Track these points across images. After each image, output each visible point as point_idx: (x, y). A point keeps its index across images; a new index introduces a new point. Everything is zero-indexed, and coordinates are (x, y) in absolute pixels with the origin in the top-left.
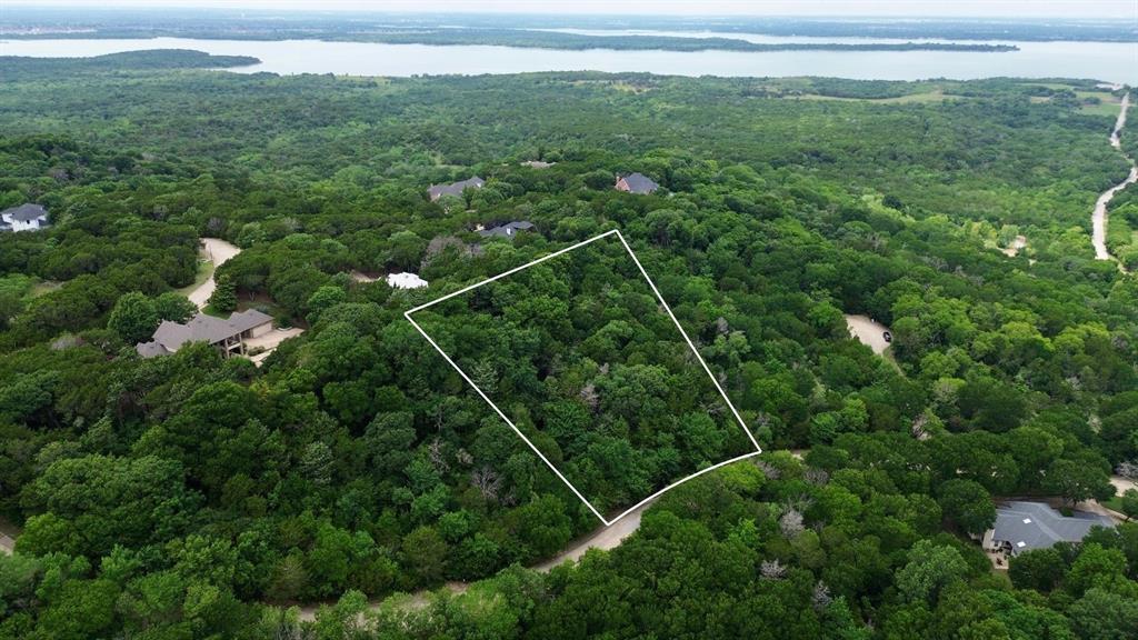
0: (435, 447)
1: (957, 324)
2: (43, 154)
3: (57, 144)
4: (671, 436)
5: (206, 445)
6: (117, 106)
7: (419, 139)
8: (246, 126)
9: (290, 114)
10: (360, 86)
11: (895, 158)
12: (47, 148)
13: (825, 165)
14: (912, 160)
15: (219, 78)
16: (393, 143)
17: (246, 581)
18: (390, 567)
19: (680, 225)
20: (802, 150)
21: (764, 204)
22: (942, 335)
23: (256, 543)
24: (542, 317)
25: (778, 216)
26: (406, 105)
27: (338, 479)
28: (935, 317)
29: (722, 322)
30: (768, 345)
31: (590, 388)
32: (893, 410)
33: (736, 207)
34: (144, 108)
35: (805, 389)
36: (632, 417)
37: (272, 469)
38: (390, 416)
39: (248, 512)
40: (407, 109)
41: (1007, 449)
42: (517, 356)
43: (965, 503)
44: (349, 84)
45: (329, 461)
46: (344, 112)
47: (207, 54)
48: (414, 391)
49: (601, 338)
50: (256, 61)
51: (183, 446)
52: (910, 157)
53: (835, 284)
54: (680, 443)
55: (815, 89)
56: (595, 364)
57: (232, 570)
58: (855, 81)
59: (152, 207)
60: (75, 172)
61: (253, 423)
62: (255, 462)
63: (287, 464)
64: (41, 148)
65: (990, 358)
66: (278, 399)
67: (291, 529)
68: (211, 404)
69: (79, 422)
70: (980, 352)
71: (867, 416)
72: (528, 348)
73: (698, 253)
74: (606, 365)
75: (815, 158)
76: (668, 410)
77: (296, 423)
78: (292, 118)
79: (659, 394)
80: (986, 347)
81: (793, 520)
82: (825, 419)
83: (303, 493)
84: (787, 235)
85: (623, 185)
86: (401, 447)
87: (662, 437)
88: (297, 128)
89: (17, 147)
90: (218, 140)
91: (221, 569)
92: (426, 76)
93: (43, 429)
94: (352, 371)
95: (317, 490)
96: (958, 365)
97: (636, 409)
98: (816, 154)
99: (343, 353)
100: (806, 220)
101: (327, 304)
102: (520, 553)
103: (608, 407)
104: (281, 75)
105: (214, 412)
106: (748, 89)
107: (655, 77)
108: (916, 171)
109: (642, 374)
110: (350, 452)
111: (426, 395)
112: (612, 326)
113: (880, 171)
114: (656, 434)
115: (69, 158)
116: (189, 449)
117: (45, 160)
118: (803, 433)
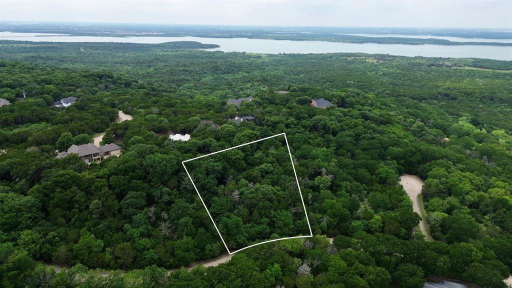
0: (153, 209)
1: (461, 185)
2: (99, 79)
3: (105, 75)
4: (268, 220)
5: (52, 195)
6: (155, 63)
7: (260, 80)
8: (196, 73)
9: (215, 68)
10: (254, 58)
11: (492, 100)
12: (101, 77)
13: (451, 101)
14: (502, 101)
15: (200, 53)
16: (249, 82)
17: (45, 253)
18: (108, 256)
19: (326, 123)
20: (439, 93)
21: (384, 117)
22: (449, 190)
23: (54, 238)
24: (229, 159)
25: (389, 123)
26: (267, 66)
27: (102, 217)
28: (448, 180)
29: (323, 170)
30: (344, 184)
31: (237, 192)
32: (396, 224)
33: (366, 118)
34: (164, 64)
35: (354, 207)
36: (251, 208)
37: (76, 208)
38: (133, 193)
39: (57, 224)
40: (267, 68)
41: (447, 253)
42: (208, 174)
43: (406, 276)
44: (250, 56)
45: (99, 208)
46: (240, 68)
47: (200, 43)
48: (152, 184)
49: (256, 171)
50: (218, 46)
51: (44, 194)
52: (501, 100)
53: (402, 158)
54: (272, 224)
55: (471, 64)
56: (247, 182)
57: (38, 246)
58: (498, 61)
59: (113, 101)
60: (108, 86)
61: (75, 188)
62: (70, 204)
63: (83, 207)
64: (98, 77)
65: (473, 206)
66: (91, 179)
67: (72, 234)
68: (58, 179)
69: (17, 180)
70: (469, 201)
71: (381, 225)
72: (214, 171)
73: (331, 137)
74: (252, 183)
75: (445, 97)
76: (271, 207)
77: (95, 191)
78: (216, 69)
79: (270, 200)
80: (473, 199)
81: (305, 269)
82: (358, 223)
83: (87, 220)
84: (390, 132)
85: (314, 103)
86: (135, 207)
87: (264, 219)
88: (217, 74)
89: (90, 76)
90: (183, 77)
91: (33, 245)
92: (284, 54)
93: (4, 181)
94: (125, 172)
95: (92, 219)
96: (448, 206)
97: (254, 204)
98: (447, 95)
99: (124, 165)
100: (407, 126)
101: (134, 143)
102: (169, 261)
103: (243, 203)
104: (225, 52)
105: (59, 182)
106: (435, 63)
107: (390, 56)
108: (502, 107)
109: (264, 189)
110: (110, 206)
111: (158, 186)
112: (263, 166)
113: (481, 106)
114: (262, 218)
115: (108, 81)
116: (46, 195)
117: (99, 81)
118: (345, 228)
